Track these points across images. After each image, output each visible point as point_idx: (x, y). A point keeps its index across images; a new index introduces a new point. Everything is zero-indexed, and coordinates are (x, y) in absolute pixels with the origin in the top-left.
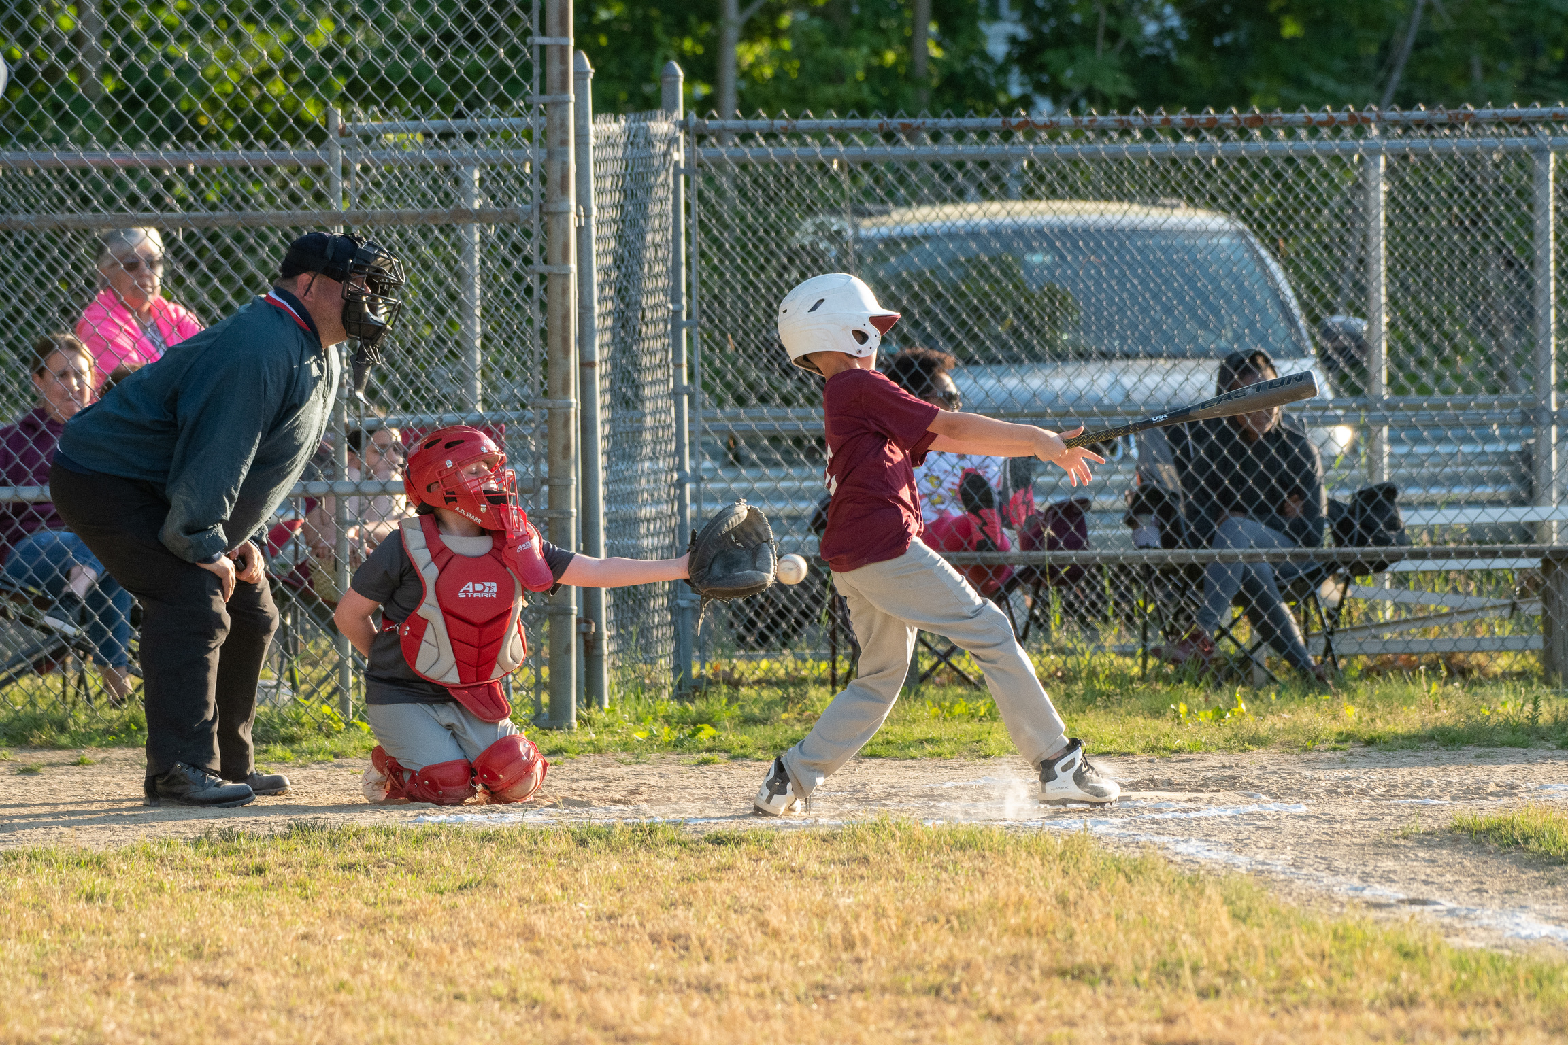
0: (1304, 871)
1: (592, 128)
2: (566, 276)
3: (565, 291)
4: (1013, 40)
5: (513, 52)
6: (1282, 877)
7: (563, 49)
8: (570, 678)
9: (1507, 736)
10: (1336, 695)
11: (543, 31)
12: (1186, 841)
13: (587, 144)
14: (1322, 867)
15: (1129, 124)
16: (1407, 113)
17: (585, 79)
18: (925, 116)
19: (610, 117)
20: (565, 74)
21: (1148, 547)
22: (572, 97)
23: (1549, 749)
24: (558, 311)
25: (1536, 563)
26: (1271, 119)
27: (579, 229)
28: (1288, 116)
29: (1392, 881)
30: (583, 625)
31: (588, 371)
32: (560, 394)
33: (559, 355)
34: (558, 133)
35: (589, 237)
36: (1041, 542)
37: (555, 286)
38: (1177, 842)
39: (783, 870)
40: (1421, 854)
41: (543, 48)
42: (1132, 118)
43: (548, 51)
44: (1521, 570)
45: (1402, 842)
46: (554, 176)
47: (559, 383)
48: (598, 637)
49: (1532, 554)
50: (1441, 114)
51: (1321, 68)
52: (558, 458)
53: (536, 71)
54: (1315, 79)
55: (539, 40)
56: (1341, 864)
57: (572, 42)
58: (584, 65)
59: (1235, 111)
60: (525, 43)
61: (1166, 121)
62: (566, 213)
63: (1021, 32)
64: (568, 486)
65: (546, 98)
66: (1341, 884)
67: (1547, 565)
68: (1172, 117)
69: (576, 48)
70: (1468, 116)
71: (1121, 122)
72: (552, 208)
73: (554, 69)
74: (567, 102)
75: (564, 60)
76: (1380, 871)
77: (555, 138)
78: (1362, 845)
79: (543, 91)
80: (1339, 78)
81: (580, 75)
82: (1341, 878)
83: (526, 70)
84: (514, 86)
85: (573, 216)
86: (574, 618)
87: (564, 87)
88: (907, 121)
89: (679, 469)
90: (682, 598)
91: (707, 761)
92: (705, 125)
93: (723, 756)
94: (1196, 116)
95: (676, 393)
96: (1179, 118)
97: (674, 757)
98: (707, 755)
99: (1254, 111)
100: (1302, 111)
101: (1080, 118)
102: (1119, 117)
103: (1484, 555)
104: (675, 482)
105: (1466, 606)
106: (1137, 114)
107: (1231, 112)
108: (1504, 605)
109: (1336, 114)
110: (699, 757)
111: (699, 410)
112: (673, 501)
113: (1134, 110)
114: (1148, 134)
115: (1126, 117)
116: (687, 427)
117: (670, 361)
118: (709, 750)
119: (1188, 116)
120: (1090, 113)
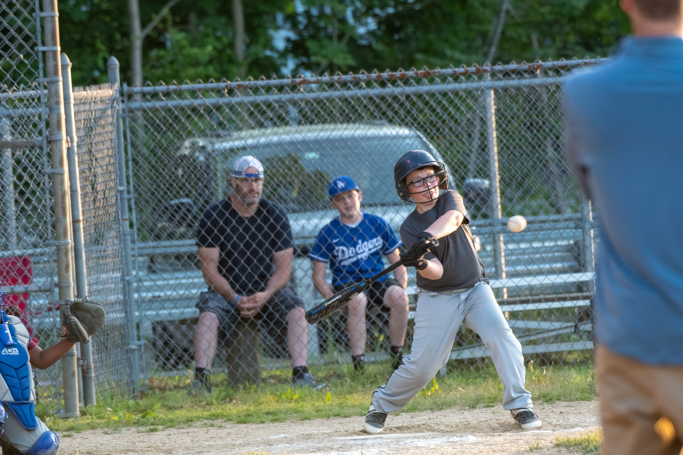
1: (72, 95)
2: (62, 174)
3: (62, 182)
4: (288, 40)
5: (27, 56)
7: (55, 53)
8: (75, 390)
9: (579, 395)
10: (485, 378)
11: (44, 44)
13: (69, 103)
15: (359, 79)
16: (506, 66)
17: (66, 69)
18: (250, 79)
19: (81, 88)
20: (56, 66)
22: (61, 78)
24: (59, 193)
25: (587, 302)
26: (434, 73)
27: (68, 149)
28: (444, 71)
30: (81, 361)
31: (77, 224)
32: (62, 238)
33: (61, 216)
34: (55, 98)
35: (73, 152)
37: (58, 179)
41: (44, 53)
42: (360, 76)
43: (47, 54)
44: (579, 307)
45: (530, 454)
46: (54, 121)
47: (62, 232)
48: (89, 368)
49: (585, 298)
50: (525, 66)
51: (453, 47)
52: (63, 272)
53: (41, 65)
54: (449, 52)
55: (41, 48)
57: (59, 48)
58: (66, 61)
59: (415, 70)
60: (34, 50)
61: (379, 76)
62: (60, 140)
63: (292, 36)
64: (69, 287)
65: (47, 79)
68: (382, 74)
69: (62, 52)
70: (539, 67)
71: (355, 78)
72: (53, 138)
73: (50, 63)
74: (57, 81)
75: (55, 59)
77: (53, 101)
79: (45, 75)
80: (463, 52)
81: (64, 67)
83: (35, 66)
84: (29, 74)
85: (64, 142)
86: (75, 358)
87: (56, 73)
88: (240, 83)
89: (127, 275)
90: (133, 344)
91: (152, 431)
92: (132, 90)
93: (161, 427)
94: (394, 73)
95: (124, 235)
96: (385, 75)
97: (134, 429)
98: (152, 427)
99: (425, 69)
100: (451, 68)
101: (333, 77)
102: (353, 76)
103: (559, 300)
104: (126, 282)
105: (552, 328)
106: (363, 73)
107: (413, 70)
108: (571, 326)
109: (469, 69)
110: (148, 428)
111: (136, 243)
112: (125, 293)
113: (361, 72)
114: (369, 84)
115: (357, 76)
116: (131, 253)
117: (120, 218)
118: (153, 424)
119: (390, 73)
120: (339, 75)
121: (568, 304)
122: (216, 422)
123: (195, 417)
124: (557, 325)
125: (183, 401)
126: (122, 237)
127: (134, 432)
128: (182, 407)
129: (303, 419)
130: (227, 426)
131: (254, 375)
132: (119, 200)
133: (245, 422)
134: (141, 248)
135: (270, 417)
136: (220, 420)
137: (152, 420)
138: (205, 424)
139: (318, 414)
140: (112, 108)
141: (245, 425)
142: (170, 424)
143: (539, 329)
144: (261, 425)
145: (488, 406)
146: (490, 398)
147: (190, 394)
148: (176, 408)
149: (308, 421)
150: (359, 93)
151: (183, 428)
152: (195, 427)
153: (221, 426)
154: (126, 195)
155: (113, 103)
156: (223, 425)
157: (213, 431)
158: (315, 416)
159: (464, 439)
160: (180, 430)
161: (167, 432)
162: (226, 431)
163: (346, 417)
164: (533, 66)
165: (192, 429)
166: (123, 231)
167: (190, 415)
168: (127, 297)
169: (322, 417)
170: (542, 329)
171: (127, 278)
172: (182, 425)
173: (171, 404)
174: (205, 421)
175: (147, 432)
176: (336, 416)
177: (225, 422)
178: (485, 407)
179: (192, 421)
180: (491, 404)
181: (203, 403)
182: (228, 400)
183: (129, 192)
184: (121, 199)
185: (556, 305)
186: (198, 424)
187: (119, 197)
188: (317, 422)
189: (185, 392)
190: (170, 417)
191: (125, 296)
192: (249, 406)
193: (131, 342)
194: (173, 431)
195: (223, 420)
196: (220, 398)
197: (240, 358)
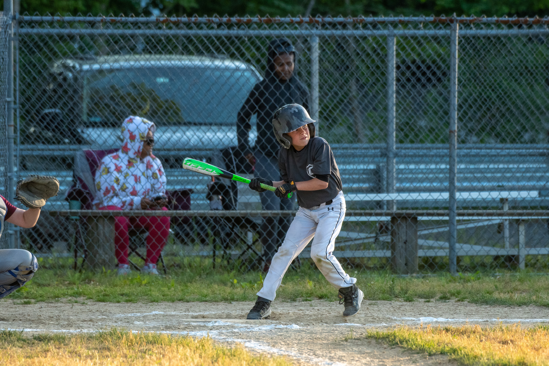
0: (304, 356)
6: (295, 358)
9: (381, 296)
12: (249, 341)
14: (311, 354)
15: (212, 21)
16: (335, 19)
18: (122, 16)
21: (217, 209)
23: (400, 301)
25: (389, 218)
26: (275, 20)
28: (282, 19)
29: (344, 360)
36: (171, 207)
38: (245, 342)
39: (71, 352)
40: (354, 349)
42: (214, 19)
45: (345, 343)
49: (387, 215)
50: (350, 19)
56: (318, 352)
59: (259, 17)
61: (229, 20)
66: (322, 361)
67: (394, 219)
68: (232, 19)
70: (362, 21)
71: (209, 20)
76: (338, 356)
78: (327, 344)
82: (320, 359)
88: (114, 18)
89: (10, 172)
90: (10, 230)
91: (26, 303)
92: (23, 19)
93: (33, 301)
94: (242, 19)
95: (9, 138)
96: (234, 19)
97: (10, 301)
98: (25, 300)
99: (267, 17)
100: (289, 17)
101: (191, 18)
102: (207, 18)
103: (366, 214)
104: (8, 178)
105: (359, 237)
106: (216, 17)
107: (258, 17)
108: (373, 237)
109: (304, 19)
110: (22, 301)
111: (19, 145)
112: (7, 186)
113: (214, 15)
114: (220, 25)
115: (210, 18)
116: (14, 153)
117: (6, 124)
118: (26, 298)
119: (238, 18)
120: (195, 17)
121: (373, 219)
122: (78, 299)
123: (62, 294)
124: (363, 235)
125: (50, 279)
126: (7, 140)
127: (11, 303)
128: (49, 285)
129: (152, 302)
130: (89, 303)
131: (109, 261)
132: (6, 109)
133: (103, 301)
134: (22, 150)
135: (125, 298)
136: (82, 298)
137: (25, 294)
138: (70, 300)
139: (165, 297)
140: (5, 32)
141: (104, 303)
142: (40, 299)
143: (348, 238)
144: (117, 304)
145: (306, 300)
146: (307, 293)
147: (55, 274)
148: (44, 285)
149: (156, 303)
150: (212, 32)
151: (52, 303)
152: (62, 302)
153: (84, 303)
154: (12, 105)
155: (7, 28)
156: (86, 301)
157: (77, 307)
158: (162, 300)
159: (289, 327)
160: (50, 304)
161: (38, 305)
162: (88, 307)
163: (188, 301)
164: (357, 20)
165: (59, 304)
166: (8, 135)
167: (57, 292)
168: (8, 191)
169: (168, 301)
170: (350, 238)
171: (9, 174)
172: (51, 299)
173: (40, 281)
174: (70, 298)
175: (22, 304)
176: (180, 300)
177: (86, 299)
178: (303, 301)
179: (58, 297)
180: (308, 298)
181: (66, 283)
182: (87, 281)
183: (15, 103)
184: (8, 108)
185: (364, 219)
186: (64, 300)
187: (6, 106)
188: (163, 305)
189: (51, 272)
190: (40, 292)
191: (6, 189)
192: (106, 287)
193: (9, 228)
194: (44, 304)
195: (85, 298)
196: (81, 279)
197: (98, 246)
